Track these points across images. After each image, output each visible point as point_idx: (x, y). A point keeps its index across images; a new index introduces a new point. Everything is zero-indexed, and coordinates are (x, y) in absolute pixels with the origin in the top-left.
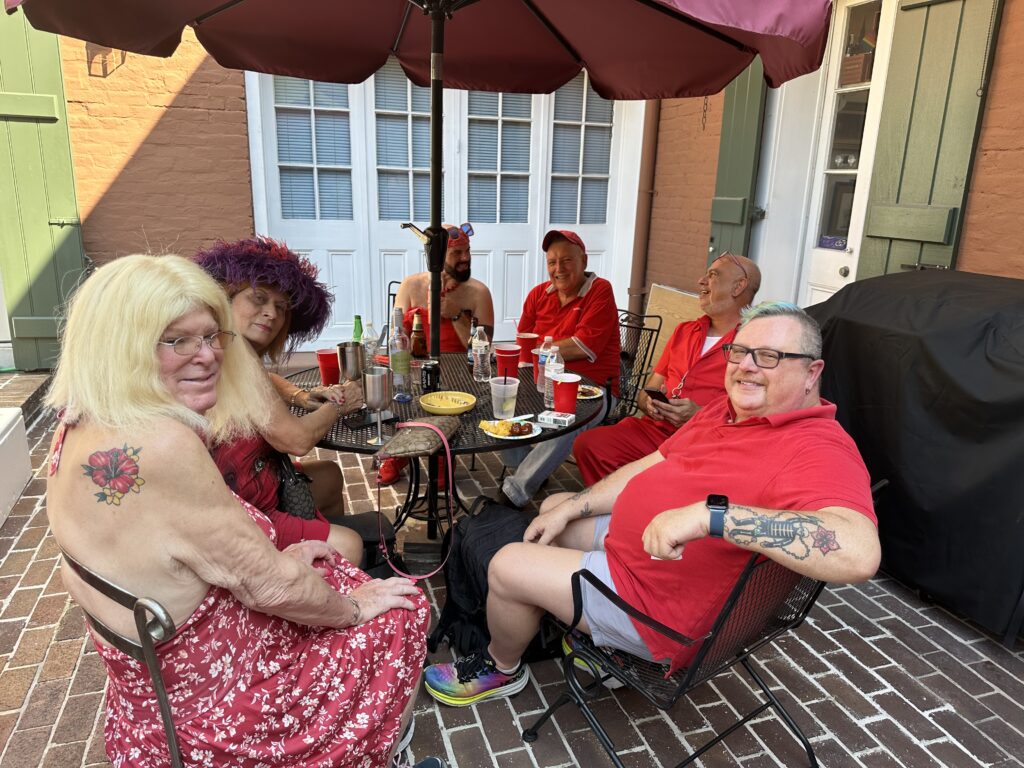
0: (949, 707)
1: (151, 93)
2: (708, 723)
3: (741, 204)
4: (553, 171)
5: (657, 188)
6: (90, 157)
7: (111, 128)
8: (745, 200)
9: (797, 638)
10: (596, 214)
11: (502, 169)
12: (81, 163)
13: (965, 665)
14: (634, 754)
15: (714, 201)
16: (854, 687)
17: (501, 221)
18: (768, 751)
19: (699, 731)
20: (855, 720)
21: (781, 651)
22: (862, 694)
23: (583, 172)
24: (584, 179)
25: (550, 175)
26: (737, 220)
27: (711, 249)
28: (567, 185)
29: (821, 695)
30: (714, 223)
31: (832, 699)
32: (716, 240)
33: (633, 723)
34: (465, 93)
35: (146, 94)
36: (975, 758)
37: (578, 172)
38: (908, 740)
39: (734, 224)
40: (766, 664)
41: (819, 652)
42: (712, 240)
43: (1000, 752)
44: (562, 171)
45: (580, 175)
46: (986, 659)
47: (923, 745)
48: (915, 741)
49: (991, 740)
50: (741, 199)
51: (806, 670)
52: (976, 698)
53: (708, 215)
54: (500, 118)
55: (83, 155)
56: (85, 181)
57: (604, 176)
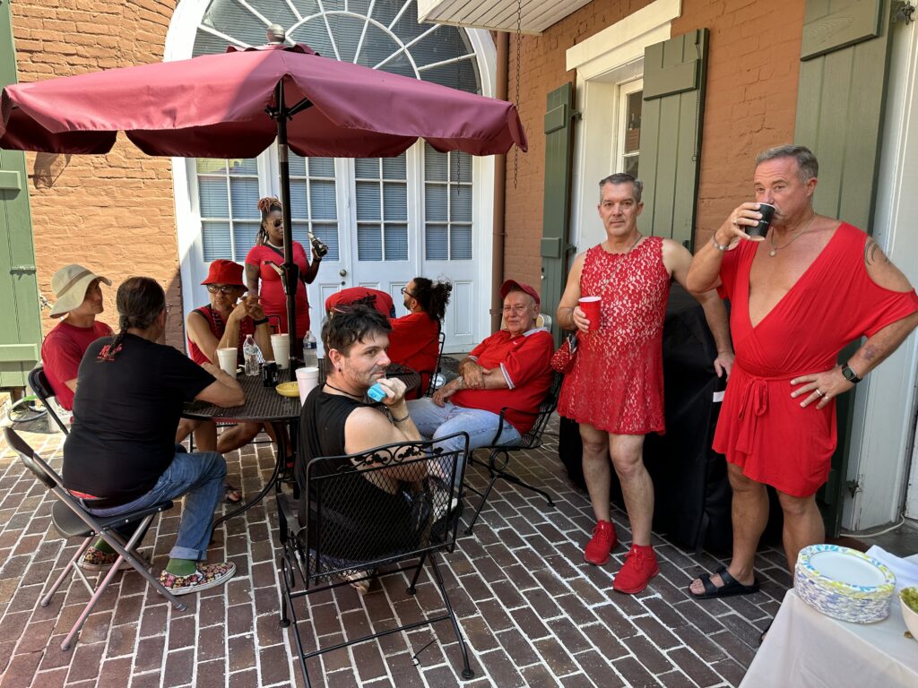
0: (658, 596)
1: (96, 168)
2: (480, 611)
3: (557, 243)
4: (426, 220)
5: (507, 231)
6: (46, 218)
7: (64, 195)
8: (560, 240)
9: (563, 556)
10: (463, 251)
11: (385, 219)
12: (38, 222)
13: (681, 569)
14: (420, 632)
15: (542, 242)
16: (594, 585)
17: (386, 259)
18: (517, 627)
19: (471, 617)
20: (586, 605)
21: (547, 564)
22: (598, 589)
23: (451, 220)
24: (452, 225)
25: (424, 222)
26: (556, 255)
27: (542, 277)
28: (437, 230)
29: (569, 591)
30: (544, 257)
31: (575, 593)
32: (545, 270)
33: (425, 614)
34: (352, 160)
35: (92, 168)
36: (665, 625)
37: (447, 220)
38: (621, 616)
39: (555, 258)
40: (534, 574)
41: (576, 564)
42: (543, 270)
43: (684, 620)
44: (434, 220)
45: (449, 222)
46: (697, 564)
47: (630, 619)
48: (625, 616)
49: (680, 614)
50: (557, 239)
51: (561, 576)
52: (680, 589)
53: (538, 251)
54: (381, 181)
55: (41, 217)
56: (41, 237)
57: (469, 223)
